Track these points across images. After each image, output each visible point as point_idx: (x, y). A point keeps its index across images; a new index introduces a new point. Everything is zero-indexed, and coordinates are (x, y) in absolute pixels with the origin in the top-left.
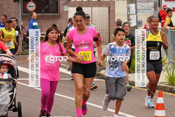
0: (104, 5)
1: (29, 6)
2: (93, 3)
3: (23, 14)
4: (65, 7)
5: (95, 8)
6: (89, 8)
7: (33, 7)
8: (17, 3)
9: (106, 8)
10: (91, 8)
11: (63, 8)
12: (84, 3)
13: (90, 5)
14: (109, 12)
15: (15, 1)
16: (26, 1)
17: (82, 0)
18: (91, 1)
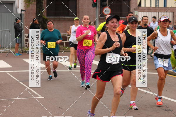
0: (169, 11)
2: (160, 9)
3: (100, 17)
4: (136, 12)
5: (161, 13)
6: (156, 13)
7: (109, 11)
8: (95, 8)
9: (171, 13)
10: (157, 13)
13: (157, 11)
14: (173, 17)
15: (93, 7)
16: (103, 6)
17: (151, 6)
18: (158, 7)
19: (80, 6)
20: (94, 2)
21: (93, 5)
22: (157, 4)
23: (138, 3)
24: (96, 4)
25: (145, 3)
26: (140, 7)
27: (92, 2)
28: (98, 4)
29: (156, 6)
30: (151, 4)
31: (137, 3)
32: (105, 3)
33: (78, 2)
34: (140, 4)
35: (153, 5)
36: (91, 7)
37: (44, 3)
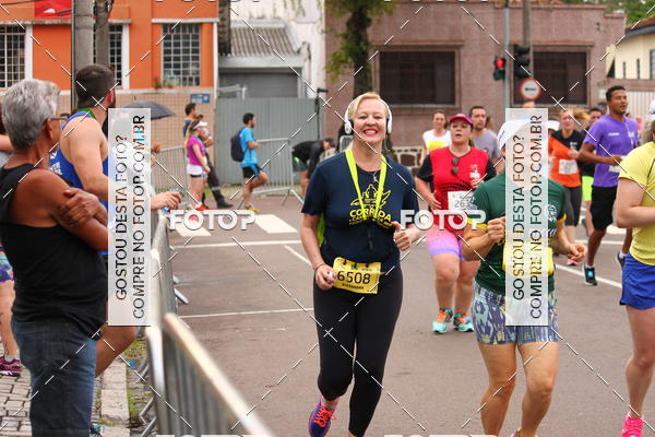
1: (527, 89)
4: (602, 91)
6: (651, 94)
7: (535, 89)
8: (500, 82)
11: (598, 94)
12: (640, 82)
15: (496, 79)
16: (520, 77)
17: (639, 77)
19: (463, 76)
20: (497, 67)
21: (495, 74)
22: (654, 73)
23: (608, 70)
24: (503, 73)
25: (624, 69)
26: (611, 79)
27: (493, 67)
28: (509, 71)
29: (651, 75)
30: (639, 72)
31: (604, 70)
33: (457, 67)
34: (612, 73)
35: (645, 75)
36: (490, 79)
37: (373, 70)
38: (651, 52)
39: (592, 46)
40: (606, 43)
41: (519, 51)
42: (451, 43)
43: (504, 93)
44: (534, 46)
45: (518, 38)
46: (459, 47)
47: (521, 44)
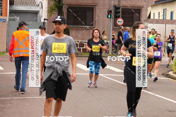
0: (175, 23)
1: (119, 22)
2: (167, 21)
3: (114, 27)
4: (146, 23)
5: (168, 25)
6: (163, 24)
7: (122, 22)
10: (165, 25)
12: (160, 20)
13: (165, 23)
16: (117, 17)
18: (166, 20)
22: (165, 17)
23: (148, 16)
26: (149, 19)
28: (113, 15)
29: (163, 18)
30: (159, 17)
32: (118, 15)
35: (161, 18)
37: (64, 13)
38: (164, 10)
39: (143, 7)
40: (148, 6)
41: (116, 8)
42: (93, 4)
43: (111, 23)
44: (122, 6)
45: (116, 3)
46: (95, 6)
47: (117, 6)
